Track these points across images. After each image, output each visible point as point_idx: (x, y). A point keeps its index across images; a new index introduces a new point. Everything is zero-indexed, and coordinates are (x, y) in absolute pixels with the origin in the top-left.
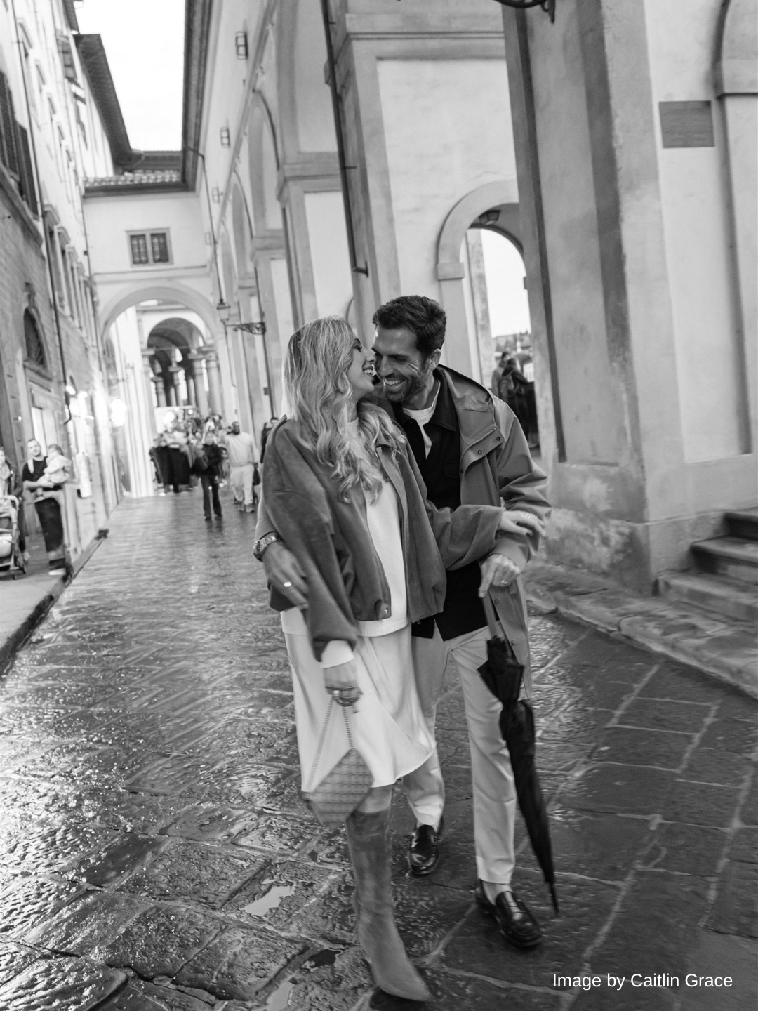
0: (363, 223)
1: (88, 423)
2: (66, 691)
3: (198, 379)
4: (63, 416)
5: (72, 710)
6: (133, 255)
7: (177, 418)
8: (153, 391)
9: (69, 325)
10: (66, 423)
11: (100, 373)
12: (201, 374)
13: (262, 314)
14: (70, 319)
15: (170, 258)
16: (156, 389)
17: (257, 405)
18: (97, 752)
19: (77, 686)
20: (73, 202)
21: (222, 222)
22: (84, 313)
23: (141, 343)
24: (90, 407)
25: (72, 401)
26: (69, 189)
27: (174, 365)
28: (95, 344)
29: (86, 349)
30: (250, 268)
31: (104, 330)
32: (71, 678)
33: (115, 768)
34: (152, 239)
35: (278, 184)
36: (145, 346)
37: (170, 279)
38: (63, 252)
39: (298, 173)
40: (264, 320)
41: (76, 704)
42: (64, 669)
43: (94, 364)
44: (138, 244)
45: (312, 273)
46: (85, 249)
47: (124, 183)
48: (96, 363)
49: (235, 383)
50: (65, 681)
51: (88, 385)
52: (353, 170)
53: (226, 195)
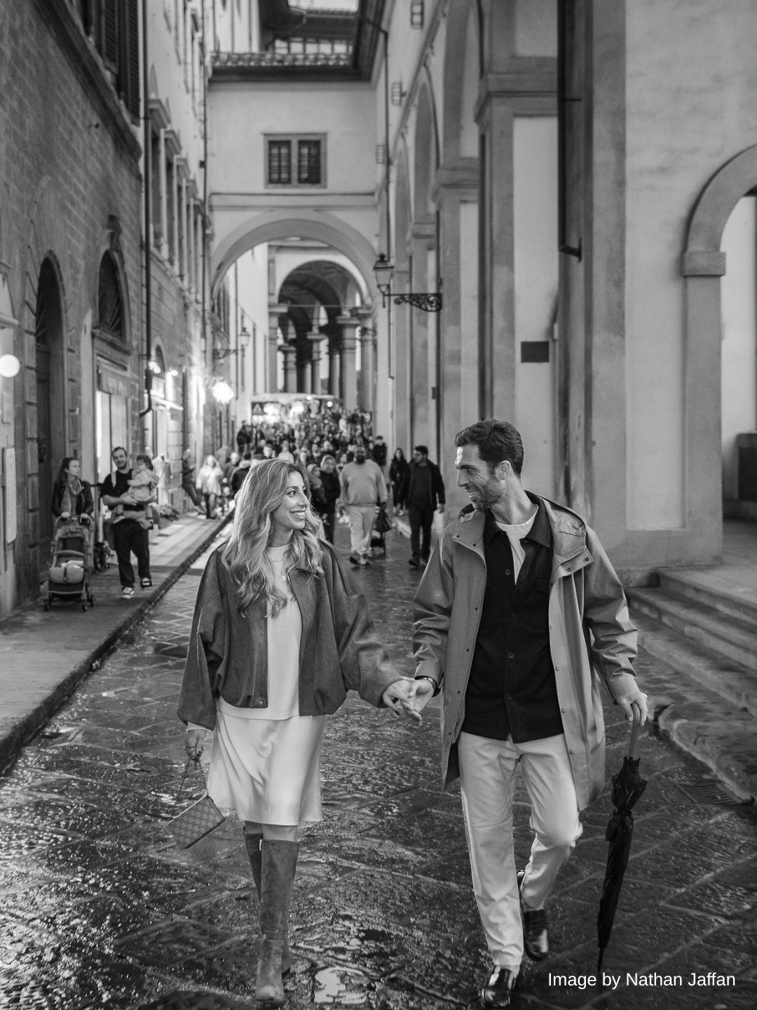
0: (581, 183)
1: (173, 417)
2: (72, 811)
3: (347, 356)
4: (141, 404)
5: (73, 838)
6: (270, 170)
7: (309, 411)
8: (280, 366)
9: (164, 272)
10: (143, 415)
11: (203, 340)
12: (354, 348)
13: (439, 282)
14: (167, 264)
15: (322, 180)
16: (285, 363)
17: (420, 412)
18: (91, 899)
19: (86, 807)
20: (193, 90)
21: (402, 134)
22: (190, 252)
23: (270, 294)
24: (180, 390)
25: (155, 381)
26: (190, 74)
27: (315, 330)
28: (200, 298)
29: (186, 306)
30: (432, 208)
31: (217, 276)
32: (81, 795)
33: (107, 922)
34: (300, 149)
35: (479, 101)
36: (275, 299)
37: (318, 209)
38: (169, 166)
39: (509, 86)
40: (441, 291)
41: (80, 831)
42: (75, 781)
43: (195, 328)
44: (279, 154)
45: (512, 235)
46: (202, 159)
47: (269, 65)
48: (199, 325)
49: (393, 373)
50: (73, 799)
51: (182, 360)
52: (576, 103)
53: (411, 95)
